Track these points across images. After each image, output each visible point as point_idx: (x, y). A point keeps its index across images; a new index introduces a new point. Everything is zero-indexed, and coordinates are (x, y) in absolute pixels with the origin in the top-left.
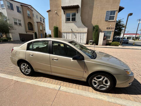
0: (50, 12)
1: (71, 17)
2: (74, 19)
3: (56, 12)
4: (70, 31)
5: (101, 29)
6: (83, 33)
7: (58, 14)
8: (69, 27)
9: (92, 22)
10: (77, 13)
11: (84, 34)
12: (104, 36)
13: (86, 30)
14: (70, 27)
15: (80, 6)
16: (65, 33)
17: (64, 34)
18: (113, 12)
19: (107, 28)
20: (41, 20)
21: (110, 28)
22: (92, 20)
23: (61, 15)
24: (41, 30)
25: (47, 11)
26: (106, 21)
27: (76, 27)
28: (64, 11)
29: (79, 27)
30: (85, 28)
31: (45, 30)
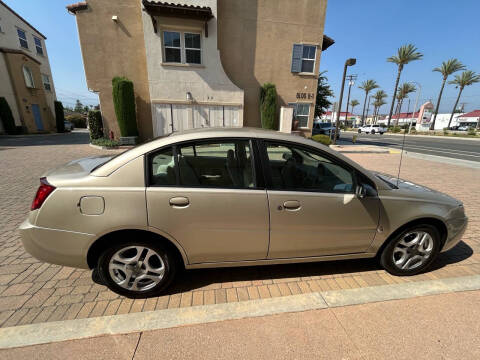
0: (85, 14)
1: (183, 49)
2: (194, 58)
3: (115, 17)
4: (185, 98)
5: (283, 97)
6: (232, 107)
7: (128, 27)
8: (180, 83)
9: (256, 74)
10: (207, 36)
11: (235, 112)
12: (294, 120)
13: (238, 97)
14: (182, 85)
15: (215, 12)
16: (163, 105)
17: (159, 110)
18: (309, 51)
19: (298, 96)
20: (24, 44)
21: (304, 96)
22: (256, 66)
23: (142, 36)
24: (29, 89)
25: (71, 5)
26: (295, 73)
27: (206, 84)
28: (154, 22)
29: (215, 86)
30: (235, 90)
31: (49, 87)
